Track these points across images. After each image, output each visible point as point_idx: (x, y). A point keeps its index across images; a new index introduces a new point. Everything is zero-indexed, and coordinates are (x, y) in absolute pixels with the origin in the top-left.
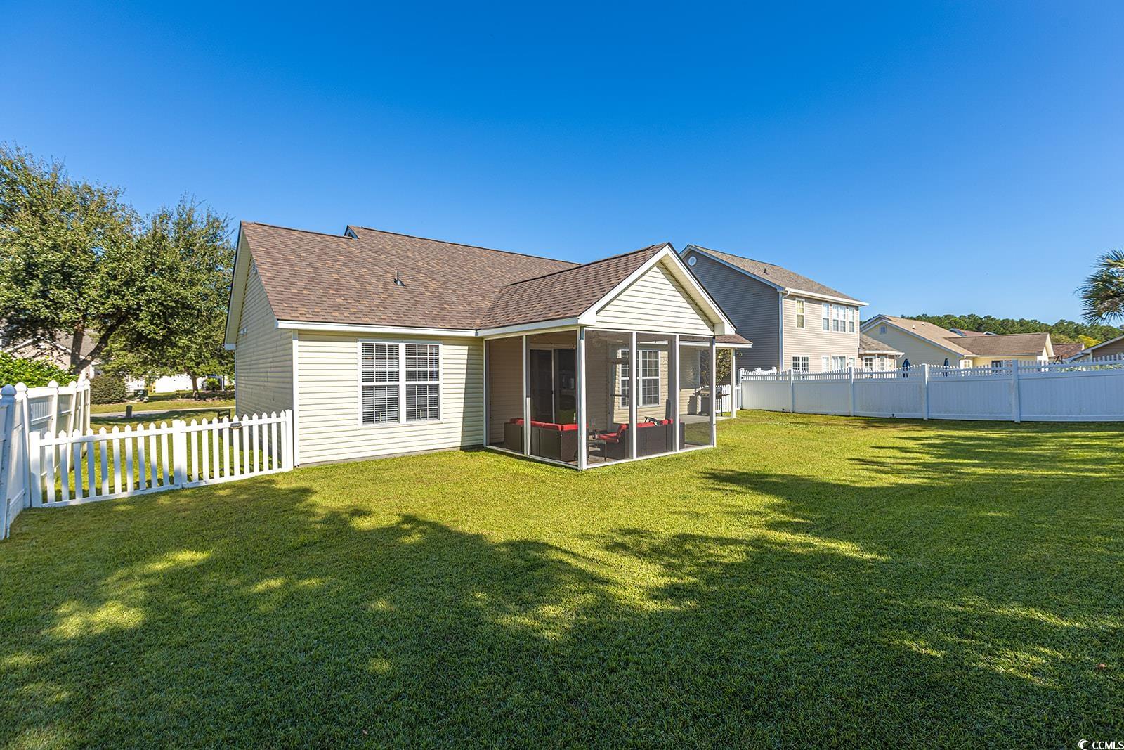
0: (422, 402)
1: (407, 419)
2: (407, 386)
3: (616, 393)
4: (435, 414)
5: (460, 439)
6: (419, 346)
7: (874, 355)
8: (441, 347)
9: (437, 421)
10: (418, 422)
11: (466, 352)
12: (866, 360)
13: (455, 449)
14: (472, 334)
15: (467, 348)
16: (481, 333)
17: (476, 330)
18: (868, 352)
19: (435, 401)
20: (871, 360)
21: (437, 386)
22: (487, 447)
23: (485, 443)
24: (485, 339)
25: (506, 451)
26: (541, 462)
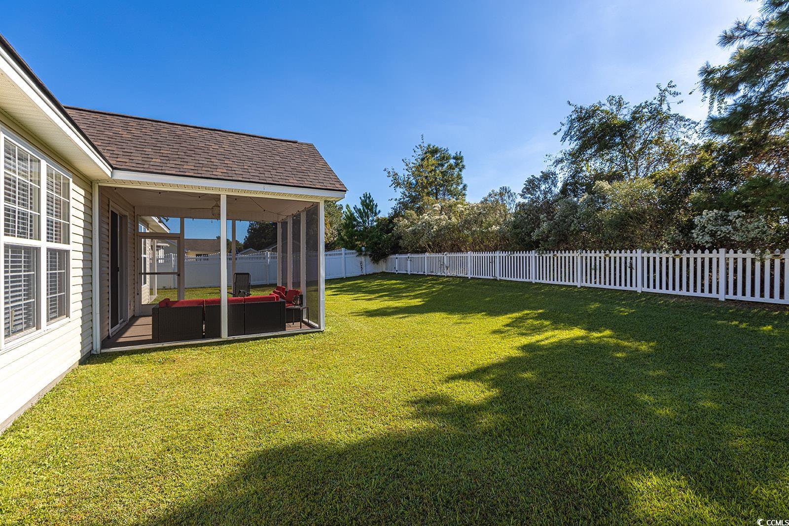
2: (47, 251)
5: (80, 347)
6: (55, 173)
8: (72, 185)
9: (67, 319)
11: (83, 200)
15: (83, 192)
16: (119, 176)
21: (67, 252)
22: (103, 351)
23: (99, 346)
24: (100, 184)
25: (166, 345)
26: (266, 338)
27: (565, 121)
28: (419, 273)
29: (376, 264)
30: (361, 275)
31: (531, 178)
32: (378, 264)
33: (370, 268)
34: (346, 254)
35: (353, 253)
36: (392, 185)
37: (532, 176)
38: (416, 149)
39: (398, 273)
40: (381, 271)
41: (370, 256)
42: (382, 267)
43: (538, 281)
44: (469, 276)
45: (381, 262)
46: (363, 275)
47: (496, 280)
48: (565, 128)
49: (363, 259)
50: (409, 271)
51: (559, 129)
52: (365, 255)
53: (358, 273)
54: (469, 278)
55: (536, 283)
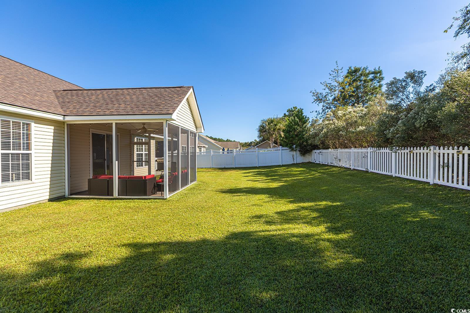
0: (16, 167)
1: (2, 181)
2: (2, 154)
3: (135, 160)
4: (28, 176)
5: (48, 194)
6: (13, 122)
7: (202, 147)
8: (33, 125)
9: (29, 182)
10: (11, 183)
11: (53, 131)
12: (200, 148)
13: (44, 202)
14: (60, 118)
15: (53, 127)
16: (67, 118)
17: (64, 116)
18: (201, 145)
19: (28, 166)
20: (201, 148)
21: (28, 154)
22: (69, 196)
23: (67, 194)
24: (67, 123)
25: (91, 197)
26: (130, 199)
27: (459, 15)
28: (326, 164)
29: (303, 157)
30: (293, 164)
31: (393, 80)
32: (304, 156)
33: (300, 159)
34: (282, 150)
35: (286, 149)
36: (314, 102)
37: (393, 78)
38: (332, 73)
39: (316, 163)
40: (309, 161)
41: (300, 151)
42: (307, 159)
43: (397, 175)
44: (352, 168)
45: (307, 155)
46: (295, 164)
47: (368, 172)
48: (460, 22)
49: (294, 153)
50: (321, 162)
51: (449, 26)
52: (296, 150)
53: (291, 162)
54: (352, 169)
55: (396, 177)
